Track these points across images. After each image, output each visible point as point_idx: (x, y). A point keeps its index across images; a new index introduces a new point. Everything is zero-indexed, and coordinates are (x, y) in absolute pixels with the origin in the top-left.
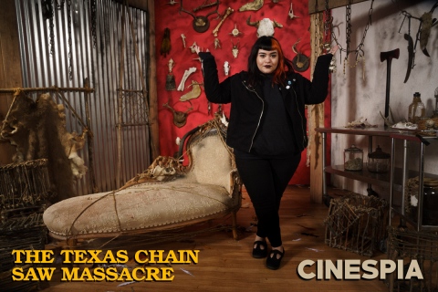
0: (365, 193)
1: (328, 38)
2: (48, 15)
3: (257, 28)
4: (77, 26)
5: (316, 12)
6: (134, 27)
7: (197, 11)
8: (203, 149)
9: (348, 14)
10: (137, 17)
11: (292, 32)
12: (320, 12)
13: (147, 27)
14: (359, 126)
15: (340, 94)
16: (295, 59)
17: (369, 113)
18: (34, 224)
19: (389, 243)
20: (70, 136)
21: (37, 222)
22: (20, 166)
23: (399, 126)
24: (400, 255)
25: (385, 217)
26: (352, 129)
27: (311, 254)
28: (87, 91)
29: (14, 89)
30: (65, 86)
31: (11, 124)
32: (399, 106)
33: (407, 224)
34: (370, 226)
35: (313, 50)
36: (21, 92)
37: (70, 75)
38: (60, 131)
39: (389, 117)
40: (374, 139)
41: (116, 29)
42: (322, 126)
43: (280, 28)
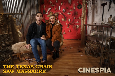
0: (96, 41)
14: (95, 24)
15: (90, 15)
16: (78, 6)
17: (98, 20)
18: (9, 49)
19: (101, 54)
20: (18, 27)
21: (10, 49)
22: (5, 34)
23: (106, 24)
24: (104, 57)
25: (100, 48)
26: (93, 24)
27: (81, 57)
28: (22, 14)
29: (2, 14)
30: (16, 13)
31: (2, 23)
32: (106, 18)
33: (106, 49)
34: (97, 50)
35: (83, 3)
36: (4, 14)
37: (17, 10)
38: (15, 25)
39: (103, 21)
40: (98, 27)
42: (85, 24)
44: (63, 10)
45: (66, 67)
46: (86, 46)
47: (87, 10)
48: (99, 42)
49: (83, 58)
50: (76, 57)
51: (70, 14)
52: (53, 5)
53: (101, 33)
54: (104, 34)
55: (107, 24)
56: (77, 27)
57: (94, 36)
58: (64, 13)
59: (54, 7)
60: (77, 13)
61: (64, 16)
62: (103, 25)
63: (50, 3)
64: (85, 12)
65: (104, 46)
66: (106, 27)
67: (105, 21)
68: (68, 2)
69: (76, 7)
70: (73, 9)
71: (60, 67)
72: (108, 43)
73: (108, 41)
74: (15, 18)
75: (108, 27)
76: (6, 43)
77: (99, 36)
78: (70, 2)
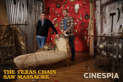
0: (105, 54)
1: (95, 9)
2: (15, 3)
3: (74, 7)
4: (23, 6)
5: (91, 2)
6: (39, 7)
7: (57, 2)
8: (59, 41)
9: (101, 3)
10: (40, 4)
11: (84, 8)
12: (92, 2)
13: (43, 7)
14: (104, 35)
16: (85, 16)
17: (107, 31)
19: (113, 69)
20: (21, 38)
21: (12, 62)
22: (7, 46)
23: (115, 35)
24: (116, 72)
26: (102, 36)
28: (26, 25)
31: (5, 34)
32: (115, 29)
33: (118, 63)
35: (90, 13)
37: (20, 20)
38: (18, 36)
39: (113, 32)
40: (108, 38)
41: (34, 7)
42: (93, 35)
43: (81, 7)
46: (96, 60)
47: (95, 20)
48: (110, 55)
51: (77, 25)
52: (59, 16)
53: (111, 45)
54: (114, 46)
55: (117, 35)
56: (84, 38)
57: (103, 48)
60: (84, 24)
62: (113, 36)
63: (56, 13)
64: (93, 22)
65: (115, 59)
67: (115, 32)
68: (75, 12)
69: (83, 17)
70: (79, 19)
72: (120, 57)
73: (119, 54)
74: (18, 29)
75: (118, 38)
76: (8, 56)
77: (109, 48)
78: (77, 12)
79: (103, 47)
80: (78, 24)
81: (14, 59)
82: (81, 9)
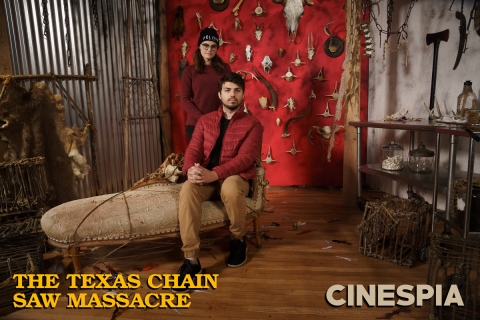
0: (405, 196)
1: (366, 17)
3: (284, 5)
4: (74, 3)
6: (141, 4)
11: (325, 10)
14: (399, 120)
15: (379, 83)
16: (328, 43)
17: (412, 104)
18: (31, 230)
19: (431, 252)
20: (70, 131)
21: (34, 228)
22: (13, 165)
23: (446, 119)
24: (442, 264)
25: (427, 223)
26: (392, 123)
27: (343, 264)
28: (88, 79)
29: (3, 76)
30: (63, 73)
31: (2, 117)
32: (446, 96)
33: (452, 230)
34: (410, 232)
35: (348, 32)
36: (11, 80)
37: (69, 60)
38: (58, 124)
39: (435, 109)
40: (416, 133)
41: (120, 6)
42: (357, 120)
43: (310, 5)
44: (263, 63)
45: (277, 309)
46: (366, 218)
47: (365, 61)
48: (421, 199)
49: (351, 270)
50: (321, 264)
51: (293, 79)
52: (222, 42)
53: (426, 161)
54: (440, 165)
55: (453, 120)
56: (323, 131)
57: (396, 173)
58: (268, 76)
59: (228, 49)
60: (323, 75)
61: (269, 88)
62: (437, 125)
64: (357, 68)
65: (441, 214)
66: (450, 132)
67: (443, 109)
68: (285, 27)
69: (318, 48)
70: (304, 57)
71: (251, 309)
72: (461, 205)
73: (457, 193)
74: (58, 96)
75: (456, 134)
76: (16, 204)
77: (419, 173)
78: (293, 27)
79: (397, 168)
80: (300, 74)
81: (40, 217)
82: (312, 16)
